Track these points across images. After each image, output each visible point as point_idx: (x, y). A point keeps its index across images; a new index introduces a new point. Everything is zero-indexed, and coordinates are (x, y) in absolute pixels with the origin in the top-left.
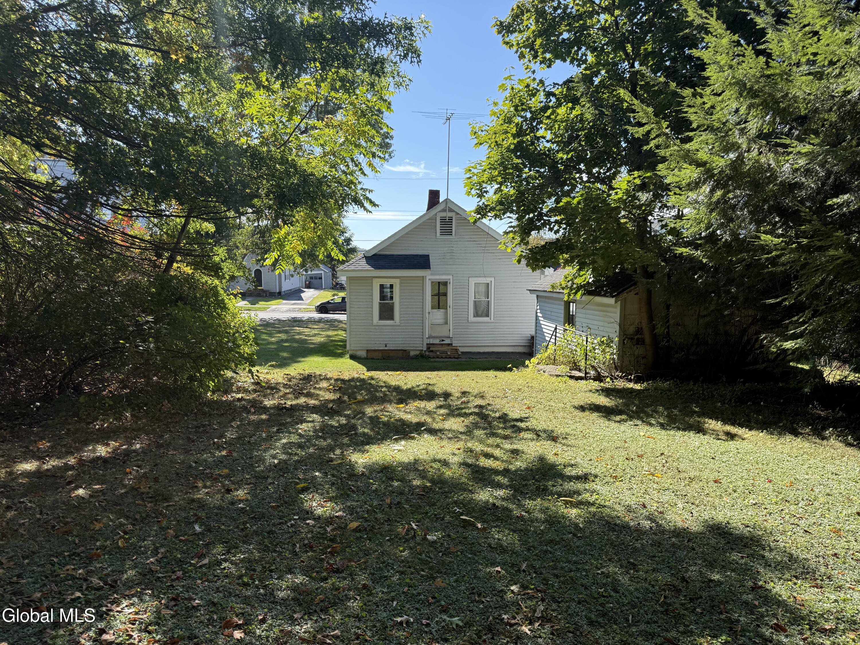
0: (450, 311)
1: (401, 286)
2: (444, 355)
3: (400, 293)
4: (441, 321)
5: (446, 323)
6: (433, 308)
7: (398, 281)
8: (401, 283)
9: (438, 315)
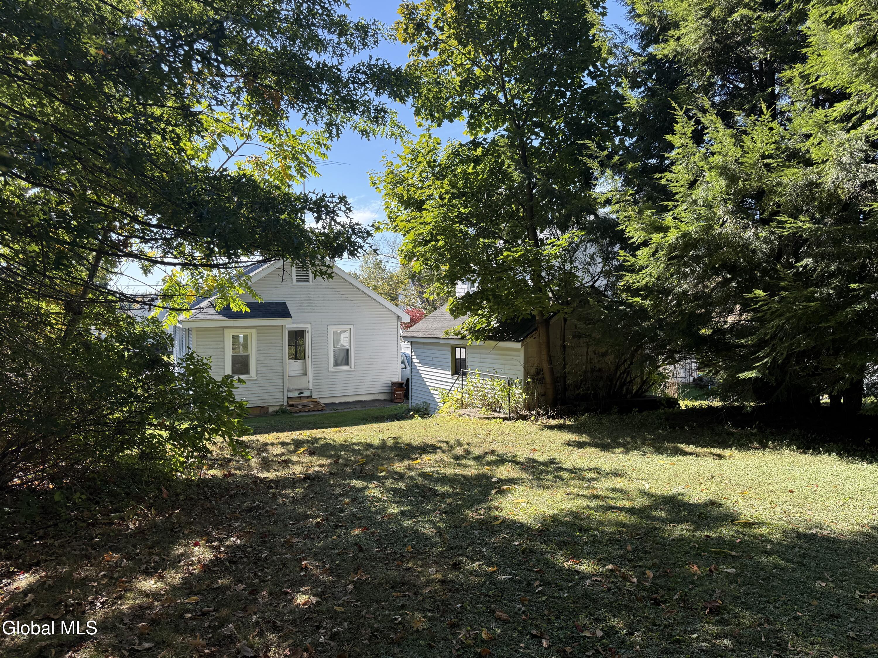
0: (309, 361)
1: (257, 336)
2: (307, 409)
3: (257, 344)
4: (299, 372)
5: (305, 374)
6: (290, 359)
7: (253, 331)
8: (257, 333)
9: (295, 367)
